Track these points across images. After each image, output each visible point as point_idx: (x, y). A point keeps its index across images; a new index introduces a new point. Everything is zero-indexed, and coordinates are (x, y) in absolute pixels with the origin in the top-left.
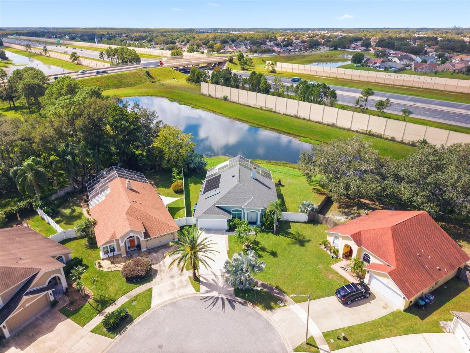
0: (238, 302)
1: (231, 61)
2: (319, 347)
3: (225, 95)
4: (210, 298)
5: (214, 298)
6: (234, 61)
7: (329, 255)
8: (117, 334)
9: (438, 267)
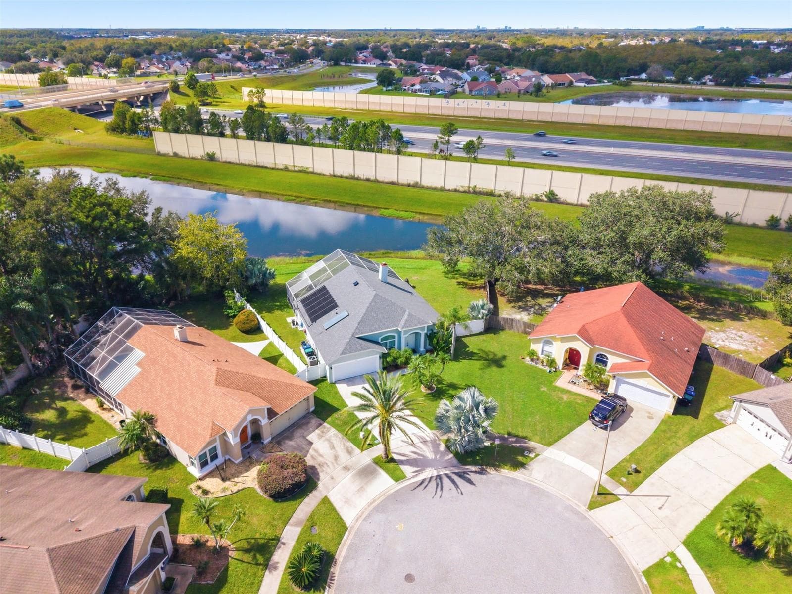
0: (471, 472)
1: (176, 89)
2: (614, 492)
3: (210, 151)
4: (428, 480)
5: (434, 478)
6: (181, 90)
7: (545, 371)
8: (324, 589)
9: (686, 349)
